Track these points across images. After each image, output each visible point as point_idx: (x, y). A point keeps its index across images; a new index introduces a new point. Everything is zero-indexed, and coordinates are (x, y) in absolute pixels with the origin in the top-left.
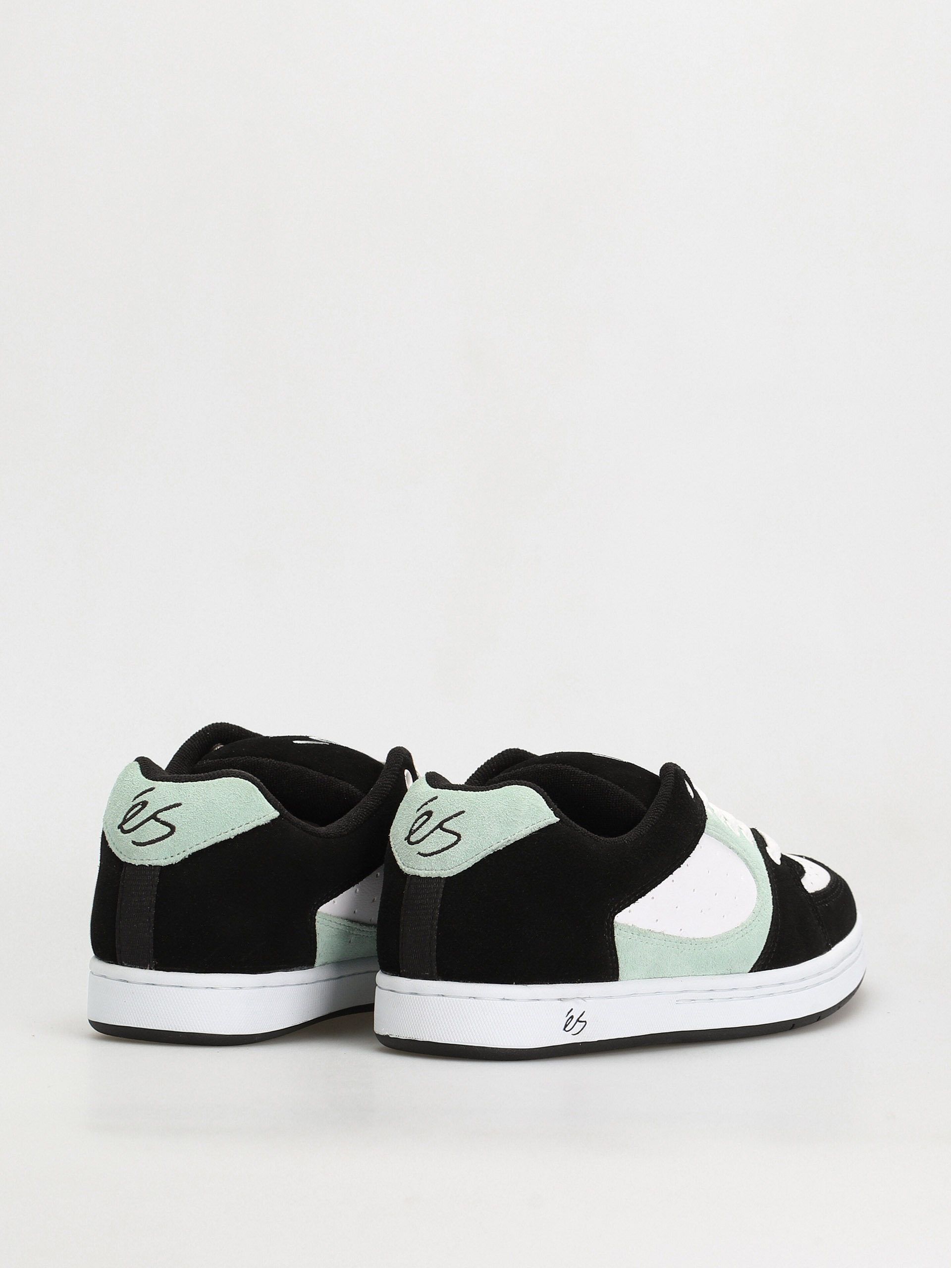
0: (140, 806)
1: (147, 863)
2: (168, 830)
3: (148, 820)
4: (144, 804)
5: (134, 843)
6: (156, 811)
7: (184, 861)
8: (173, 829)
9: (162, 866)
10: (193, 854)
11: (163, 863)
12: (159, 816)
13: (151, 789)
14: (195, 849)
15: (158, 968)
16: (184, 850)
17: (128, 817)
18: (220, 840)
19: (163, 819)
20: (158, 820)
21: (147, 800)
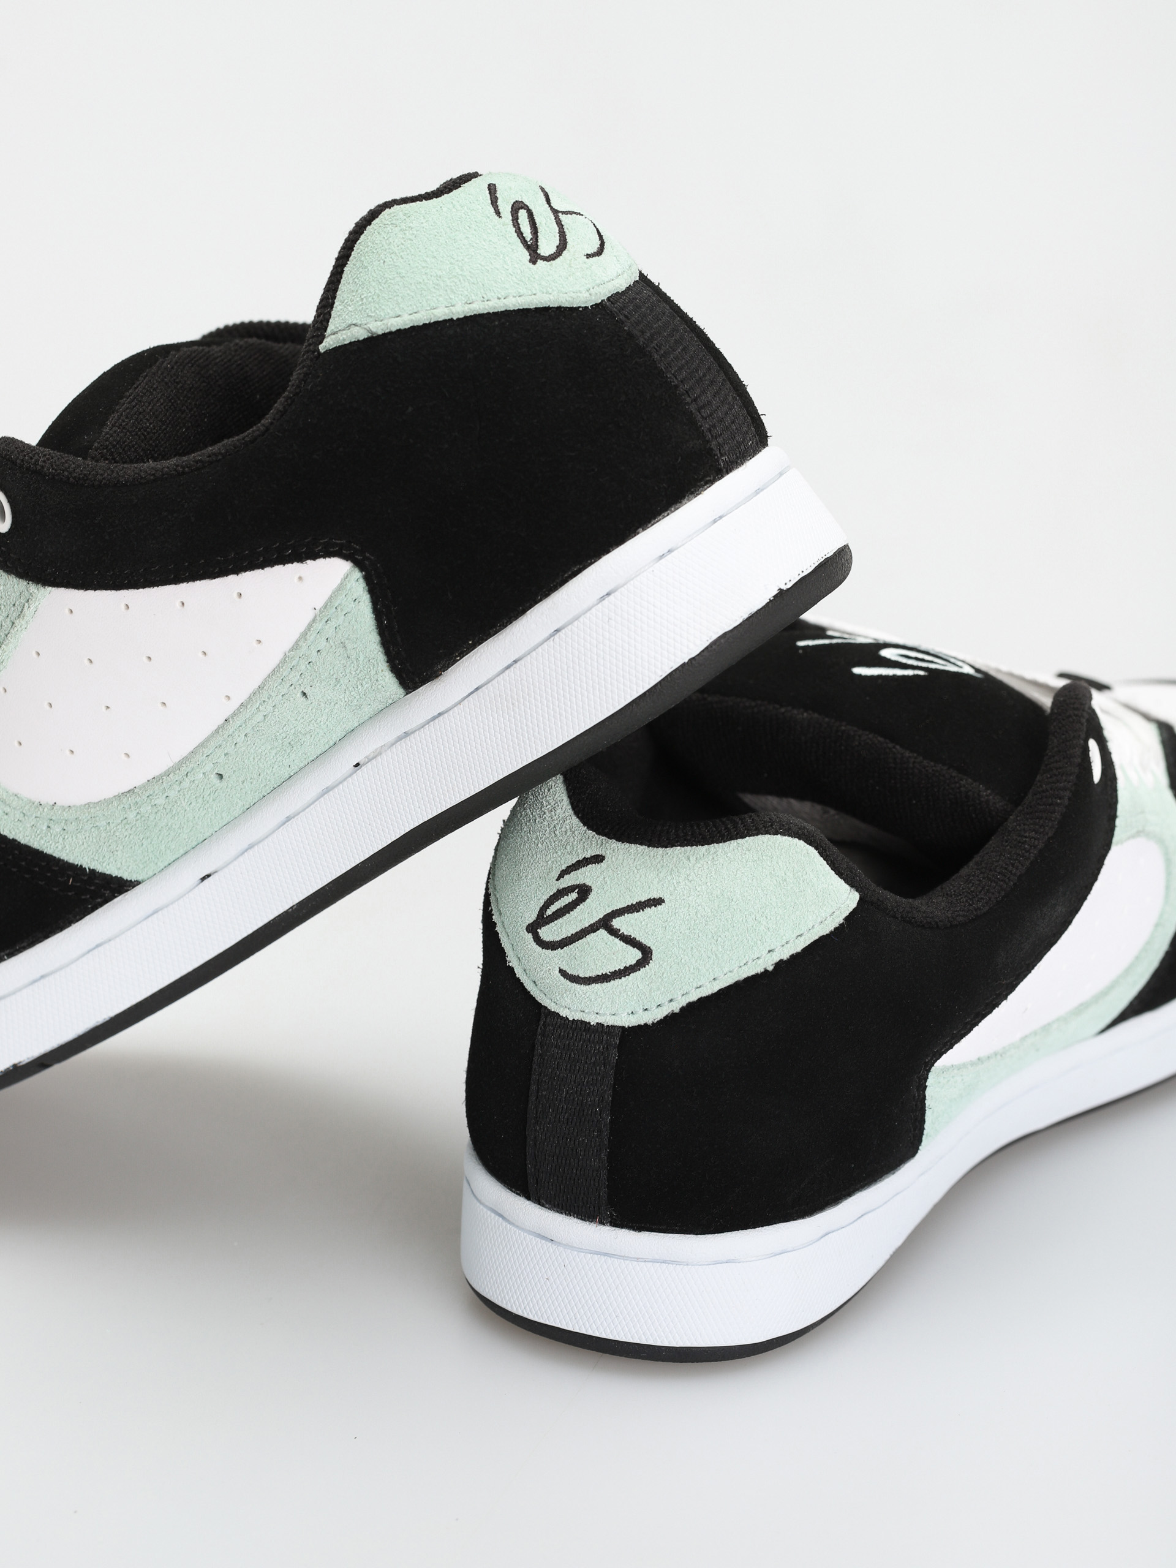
0: (574, 896)
1: (593, 1020)
2: (637, 955)
3: (593, 928)
4: (584, 892)
5: (563, 973)
6: (609, 911)
7: (670, 1020)
8: (647, 954)
9: (624, 1027)
10: (690, 1005)
11: (626, 1020)
12: (616, 923)
13: (598, 859)
14: (694, 997)
15: (619, 1222)
16: (671, 998)
17: (549, 912)
18: (745, 976)
19: (625, 930)
20: (614, 932)
21: (589, 883)
